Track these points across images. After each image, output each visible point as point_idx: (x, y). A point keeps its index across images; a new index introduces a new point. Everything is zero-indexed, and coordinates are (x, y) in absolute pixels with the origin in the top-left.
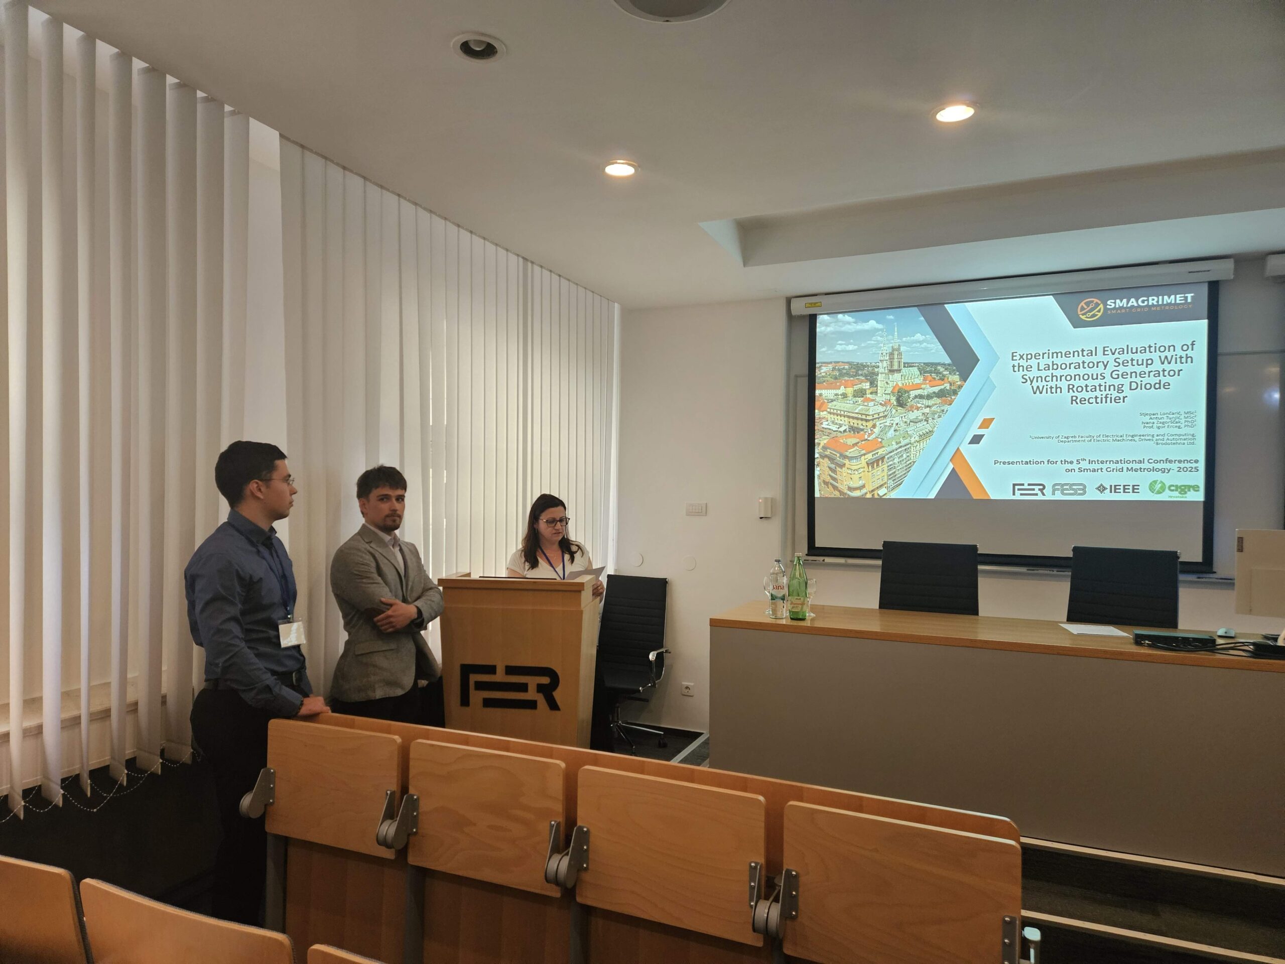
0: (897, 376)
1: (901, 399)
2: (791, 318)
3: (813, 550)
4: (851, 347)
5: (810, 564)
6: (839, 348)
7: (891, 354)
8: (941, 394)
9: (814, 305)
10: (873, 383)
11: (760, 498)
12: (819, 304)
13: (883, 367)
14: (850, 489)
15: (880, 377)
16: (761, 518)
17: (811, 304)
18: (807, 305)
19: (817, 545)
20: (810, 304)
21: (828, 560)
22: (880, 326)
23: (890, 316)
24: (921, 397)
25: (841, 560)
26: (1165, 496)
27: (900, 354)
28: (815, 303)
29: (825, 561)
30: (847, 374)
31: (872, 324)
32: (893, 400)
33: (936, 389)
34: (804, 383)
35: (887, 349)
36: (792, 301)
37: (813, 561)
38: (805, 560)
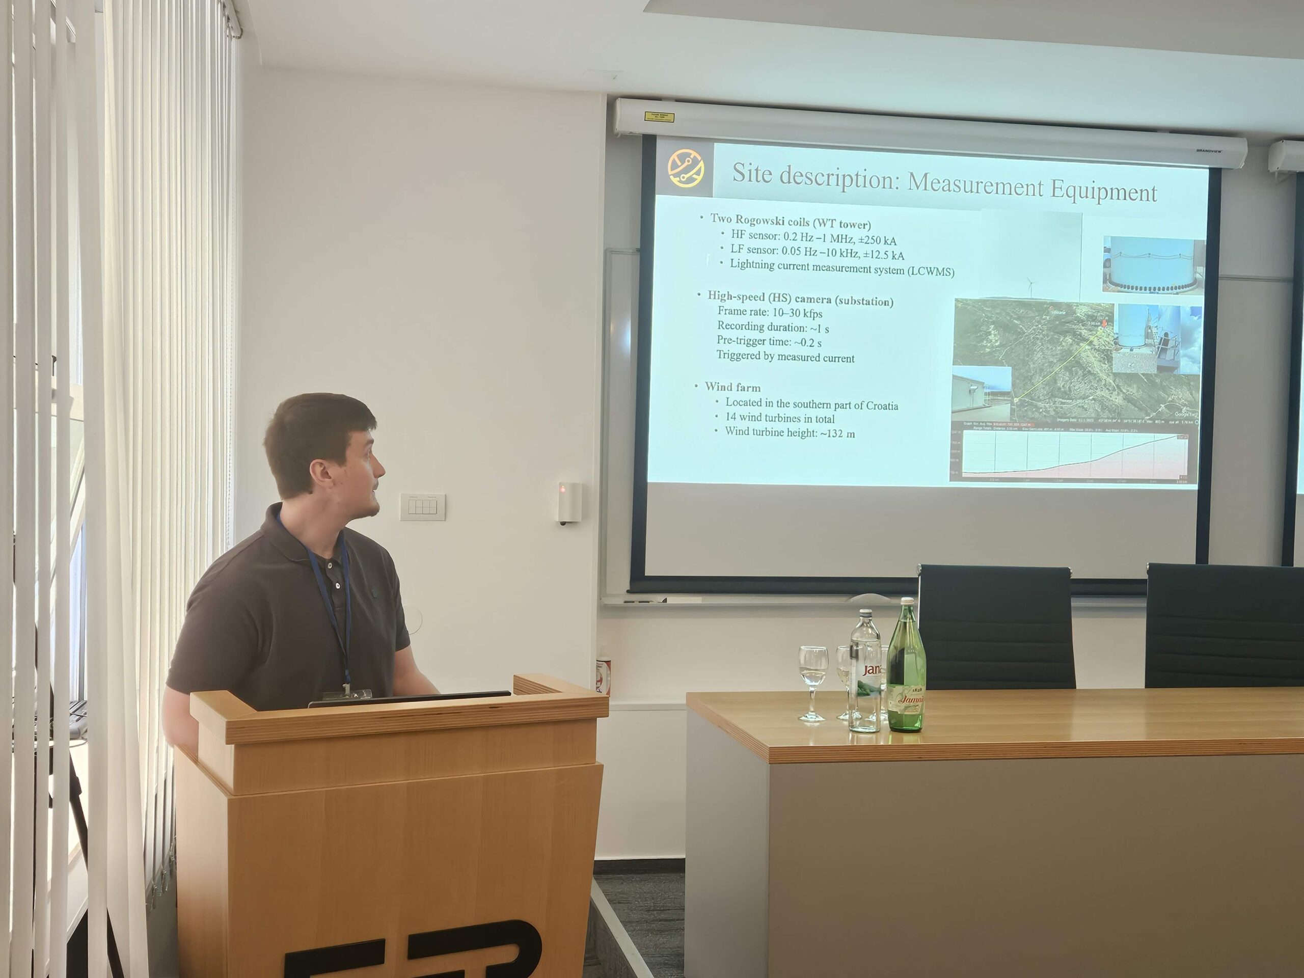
2: (614, 138)
3: (641, 581)
5: (637, 609)
9: (661, 117)
11: (561, 485)
12: (670, 117)
16: (563, 524)
17: (656, 114)
18: (649, 116)
19: (647, 573)
20: (653, 113)
21: (674, 600)
25: (696, 600)
28: (663, 115)
29: (668, 602)
36: (619, 103)
37: (640, 602)
38: (626, 602)
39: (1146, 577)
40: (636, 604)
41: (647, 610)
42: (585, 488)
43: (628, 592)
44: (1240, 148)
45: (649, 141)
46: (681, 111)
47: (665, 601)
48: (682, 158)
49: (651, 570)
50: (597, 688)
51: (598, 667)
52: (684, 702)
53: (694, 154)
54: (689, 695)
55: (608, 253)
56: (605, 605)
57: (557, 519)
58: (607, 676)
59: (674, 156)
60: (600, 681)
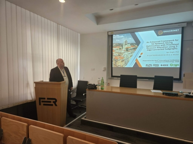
0: (126, 46)
1: (127, 50)
4: (119, 41)
6: (117, 41)
7: (125, 42)
8: (134, 49)
9: (112, 33)
10: (122, 47)
13: (124, 44)
14: (118, 66)
15: (124, 46)
22: (123, 37)
23: (125, 35)
24: (130, 49)
26: (173, 66)
27: (127, 42)
30: (118, 45)
31: (122, 36)
32: (126, 50)
33: (133, 48)
34: (111, 47)
35: (125, 41)
39: (154, 77)
42: (105, 68)
44: (186, 24)
46: (114, 32)
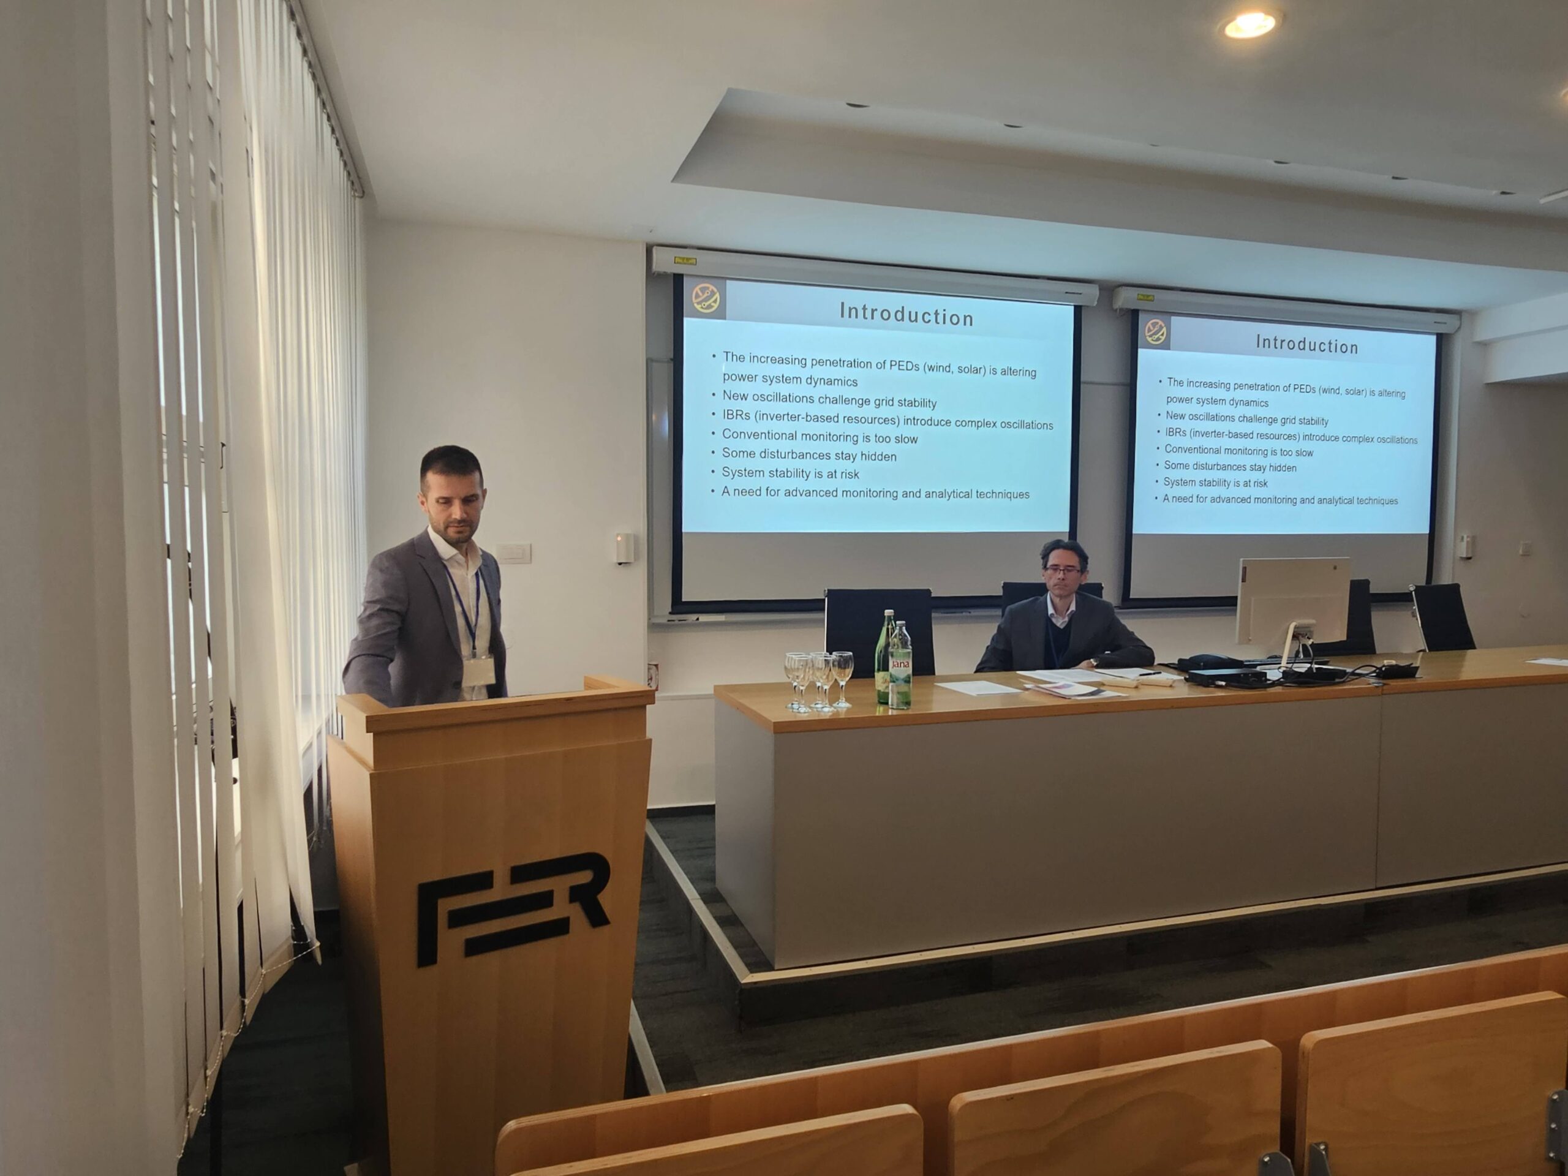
2: (652, 277)
3: (679, 606)
5: (677, 625)
11: (618, 535)
12: (694, 261)
16: (620, 564)
17: (683, 259)
18: (677, 260)
19: (684, 599)
20: (681, 258)
21: (704, 618)
25: (721, 618)
28: (688, 259)
29: (700, 620)
36: (655, 250)
37: (680, 621)
38: (669, 621)
40: (677, 622)
41: (684, 626)
43: (670, 613)
45: (678, 279)
46: (701, 256)
47: (698, 619)
48: (703, 290)
49: (685, 598)
50: (649, 684)
51: (649, 669)
52: (711, 692)
53: (712, 287)
54: (716, 688)
55: (649, 362)
56: (653, 624)
57: (615, 560)
58: (656, 676)
59: (697, 289)
60: (651, 679)
